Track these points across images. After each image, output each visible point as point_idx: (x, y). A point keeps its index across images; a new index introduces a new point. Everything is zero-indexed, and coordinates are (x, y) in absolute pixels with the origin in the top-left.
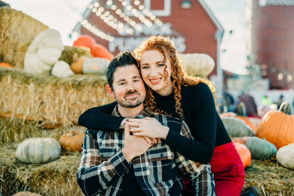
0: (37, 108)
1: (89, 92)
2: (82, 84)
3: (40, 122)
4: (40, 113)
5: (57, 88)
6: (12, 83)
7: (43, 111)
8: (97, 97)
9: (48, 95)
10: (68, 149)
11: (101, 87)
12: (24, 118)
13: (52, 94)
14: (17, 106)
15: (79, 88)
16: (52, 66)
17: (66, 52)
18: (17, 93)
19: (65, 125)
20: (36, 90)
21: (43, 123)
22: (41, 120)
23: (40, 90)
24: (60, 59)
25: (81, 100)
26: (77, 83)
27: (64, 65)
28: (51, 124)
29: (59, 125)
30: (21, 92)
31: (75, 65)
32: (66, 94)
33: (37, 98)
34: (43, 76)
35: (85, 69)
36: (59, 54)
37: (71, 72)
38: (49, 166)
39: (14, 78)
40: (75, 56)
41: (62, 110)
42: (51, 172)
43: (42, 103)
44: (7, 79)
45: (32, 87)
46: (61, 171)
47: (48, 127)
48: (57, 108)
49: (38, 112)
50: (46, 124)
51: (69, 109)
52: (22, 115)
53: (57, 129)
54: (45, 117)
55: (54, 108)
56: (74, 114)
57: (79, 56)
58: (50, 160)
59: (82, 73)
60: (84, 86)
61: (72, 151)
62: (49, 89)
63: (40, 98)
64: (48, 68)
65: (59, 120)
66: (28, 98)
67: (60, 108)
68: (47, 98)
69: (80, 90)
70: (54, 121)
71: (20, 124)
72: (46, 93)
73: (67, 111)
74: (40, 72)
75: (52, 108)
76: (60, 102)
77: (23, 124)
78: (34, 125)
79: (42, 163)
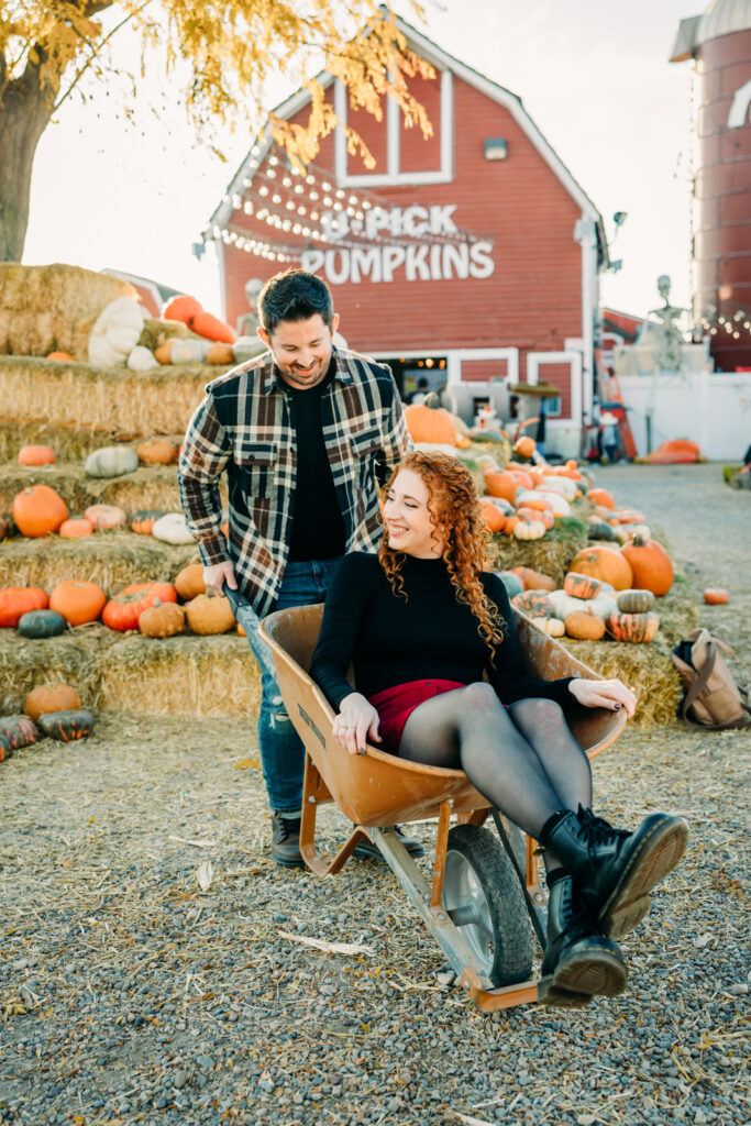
0: (108, 413)
1: (175, 390)
2: (165, 379)
3: (113, 433)
4: (113, 421)
5: (133, 387)
6: (74, 382)
7: (116, 417)
8: (184, 397)
9: (122, 396)
10: (147, 460)
11: (189, 382)
12: (93, 428)
13: (126, 395)
14: (83, 413)
15: (161, 385)
16: (128, 355)
17: (149, 331)
18: (82, 395)
19: (145, 435)
20: (106, 391)
21: (118, 434)
22: (115, 429)
23: (111, 389)
24: (139, 344)
25: (163, 401)
26: (157, 379)
27: (145, 353)
28: (128, 435)
29: (138, 435)
30: (87, 393)
31: (161, 352)
32: (144, 393)
33: (108, 401)
34: (114, 371)
35: (174, 358)
36: (137, 336)
37: (154, 363)
38: (123, 478)
39: (76, 374)
40: (161, 337)
41: (140, 414)
42: (126, 484)
43: (114, 407)
44: (67, 378)
45: (100, 386)
46: (137, 482)
47: (125, 438)
48: (134, 413)
49: (110, 420)
50: (121, 436)
51: (150, 414)
52: (90, 424)
53: (136, 441)
54: (120, 425)
55: (130, 413)
56: (156, 419)
57: (167, 336)
58: (125, 473)
59: (170, 363)
60: (167, 382)
61: (152, 462)
62: (121, 388)
63: (112, 401)
64: (122, 358)
65: (137, 428)
66: (97, 400)
67: (138, 412)
68: (121, 400)
69: (162, 388)
70: (130, 429)
71: (88, 436)
72: (118, 393)
73: (147, 416)
74: (111, 364)
75: (127, 415)
76: (138, 405)
77: (92, 435)
78: (106, 436)
79: (116, 476)
